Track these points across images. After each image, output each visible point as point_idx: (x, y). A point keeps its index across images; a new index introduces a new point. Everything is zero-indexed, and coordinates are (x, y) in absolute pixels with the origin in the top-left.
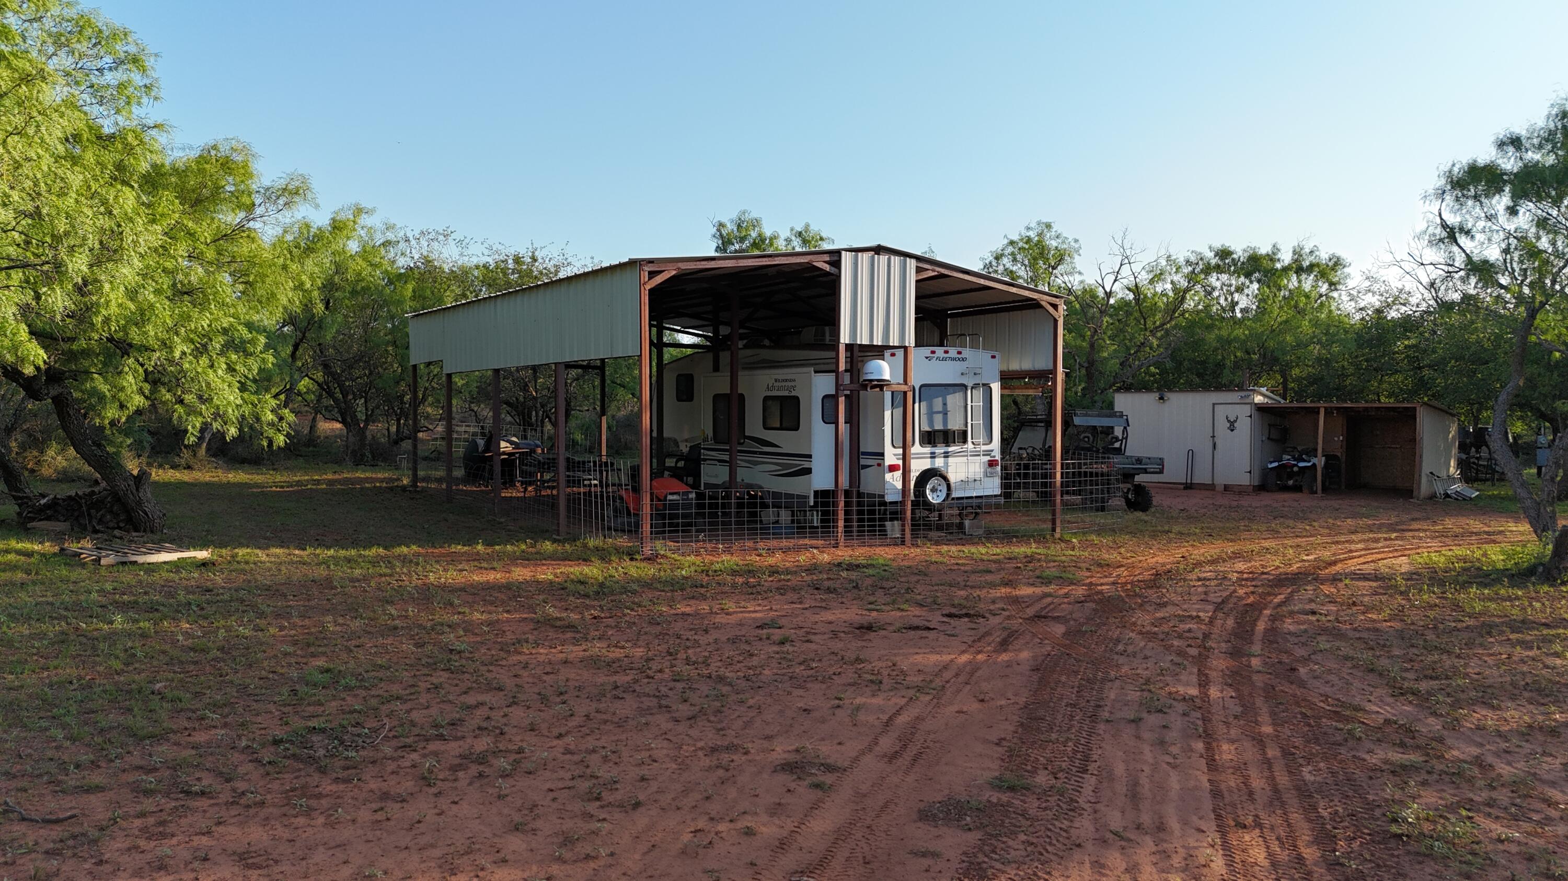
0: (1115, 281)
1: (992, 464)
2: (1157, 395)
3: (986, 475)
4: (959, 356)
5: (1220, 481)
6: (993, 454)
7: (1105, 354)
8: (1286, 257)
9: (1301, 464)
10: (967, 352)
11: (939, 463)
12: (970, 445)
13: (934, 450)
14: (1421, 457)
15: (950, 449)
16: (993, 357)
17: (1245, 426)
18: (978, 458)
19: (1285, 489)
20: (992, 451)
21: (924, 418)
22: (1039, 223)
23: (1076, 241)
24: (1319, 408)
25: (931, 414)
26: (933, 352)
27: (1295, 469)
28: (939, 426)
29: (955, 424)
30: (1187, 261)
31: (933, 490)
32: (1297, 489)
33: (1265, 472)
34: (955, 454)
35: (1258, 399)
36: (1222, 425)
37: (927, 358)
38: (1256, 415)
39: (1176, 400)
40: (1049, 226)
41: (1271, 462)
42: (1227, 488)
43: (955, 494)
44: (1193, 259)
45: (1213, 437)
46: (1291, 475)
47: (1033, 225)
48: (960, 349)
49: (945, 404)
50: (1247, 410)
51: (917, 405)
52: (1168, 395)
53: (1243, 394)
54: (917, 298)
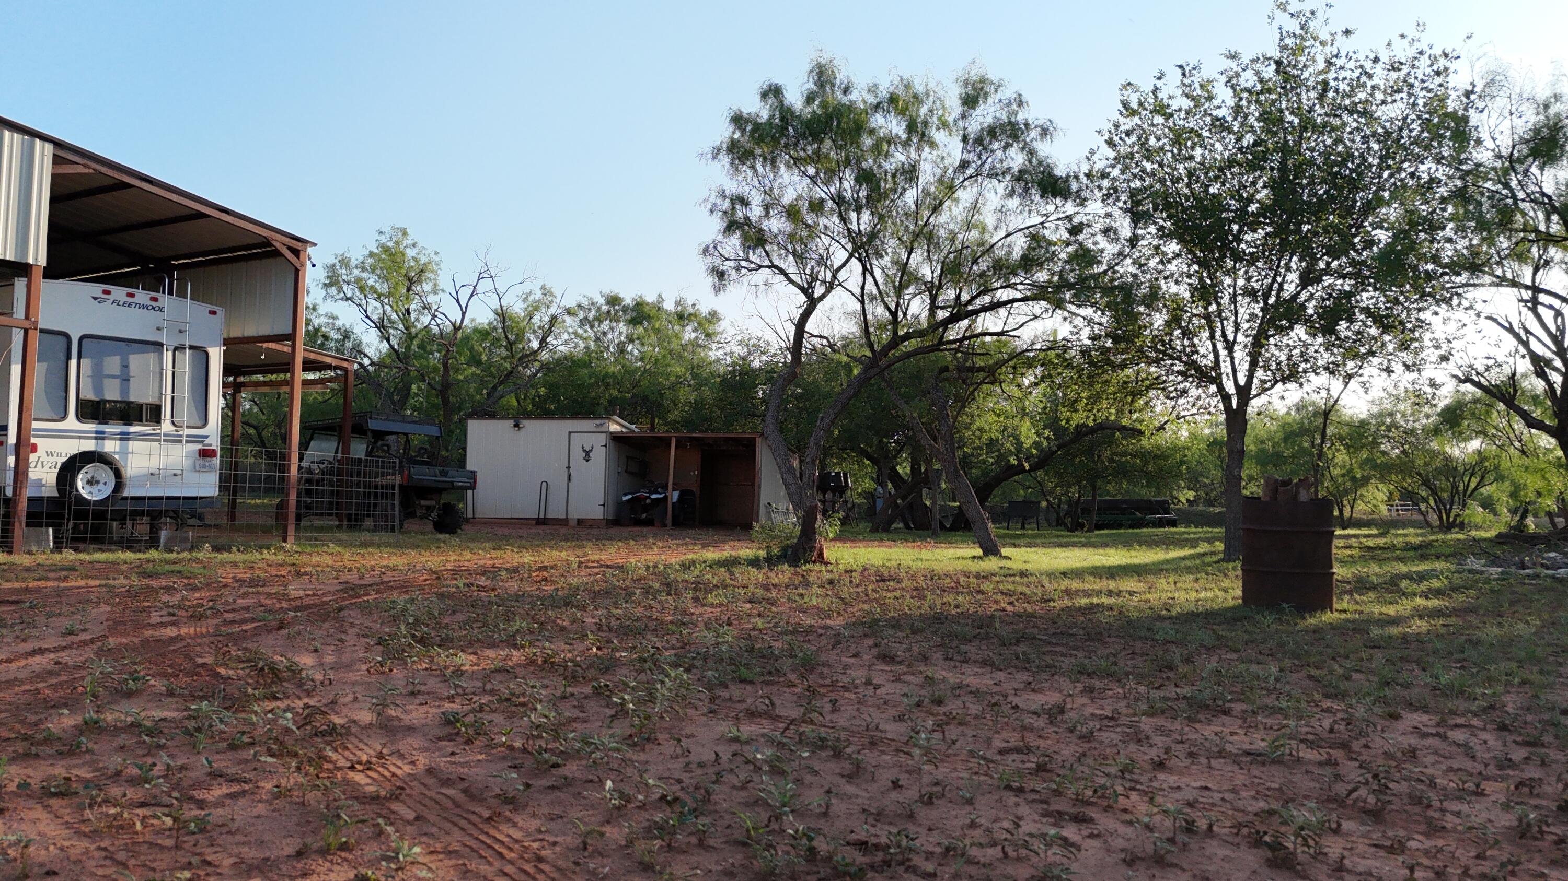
0: (472, 295)
1: (206, 454)
2: (511, 422)
3: (195, 469)
4: (154, 304)
5: (574, 515)
6: (207, 441)
7: (461, 377)
8: (669, 306)
9: (654, 496)
10: (165, 300)
11: (110, 447)
12: (166, 426)
13: (102, 427)
14: (759, 487)
15: (132, 429)
16: (213, 313)
17: (600, 456)
18: (179, 446)
19: (639, 523)
20: (207, 437)
21: (86, 382)
22: (393, 228)
23: (436, 253)
24: (670, 438)
25: (98, 377)
26: (107, 292)
27: (648, 501)
28: (112, 393)
29: (140, 394)
30: (579, 306)
31: (91, 482)
32: (649, 523)
33: (620, 505)
34: (140, 437)
35: (614, 428)
36: (577, 454)
37: (95, 299)
38: (611, 445)
39: (531, 426)
40: (405, 233)
41: (626, 495)
42: (580, 522)
43: (127, 492)
44: (585, 303)
45: (569, 468)
46: (646, 508)
47: (386, 229)
48: (154, 294)
49: (125, 366)
50: (602, 439)
51: (73, 363)
52: (524, 423)
53: (598, 422)
54: (54, 200)
